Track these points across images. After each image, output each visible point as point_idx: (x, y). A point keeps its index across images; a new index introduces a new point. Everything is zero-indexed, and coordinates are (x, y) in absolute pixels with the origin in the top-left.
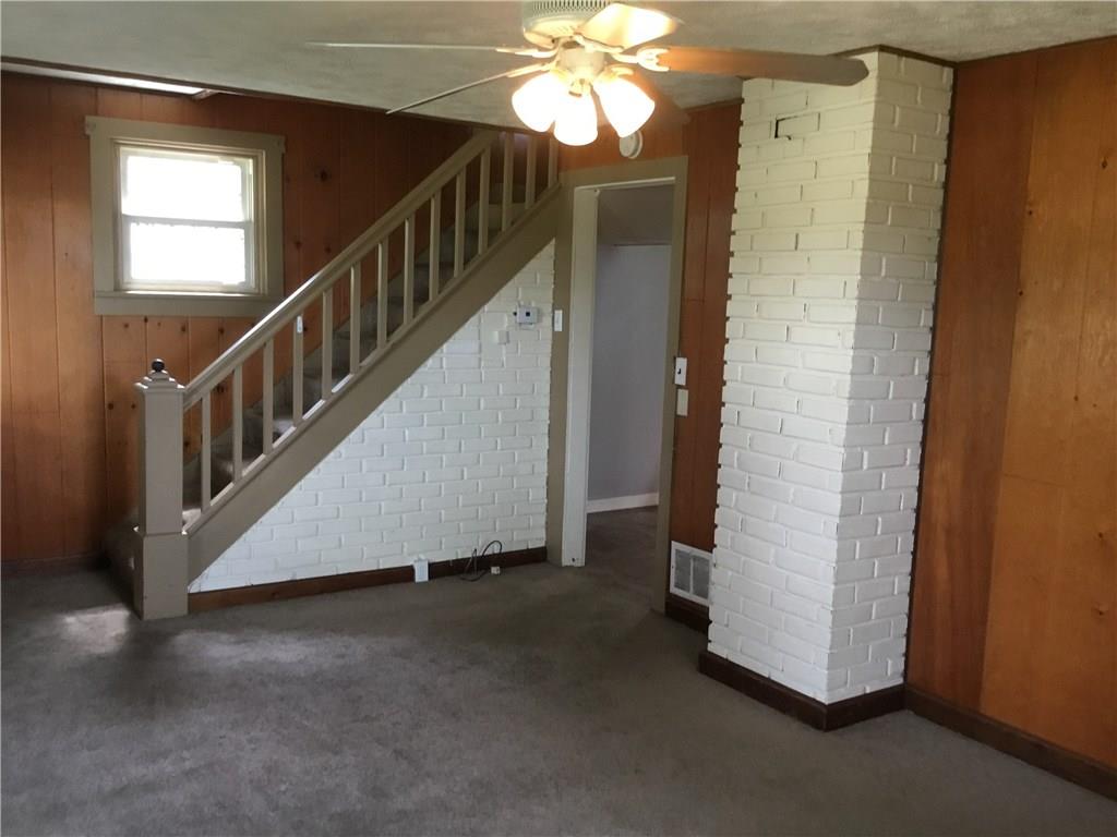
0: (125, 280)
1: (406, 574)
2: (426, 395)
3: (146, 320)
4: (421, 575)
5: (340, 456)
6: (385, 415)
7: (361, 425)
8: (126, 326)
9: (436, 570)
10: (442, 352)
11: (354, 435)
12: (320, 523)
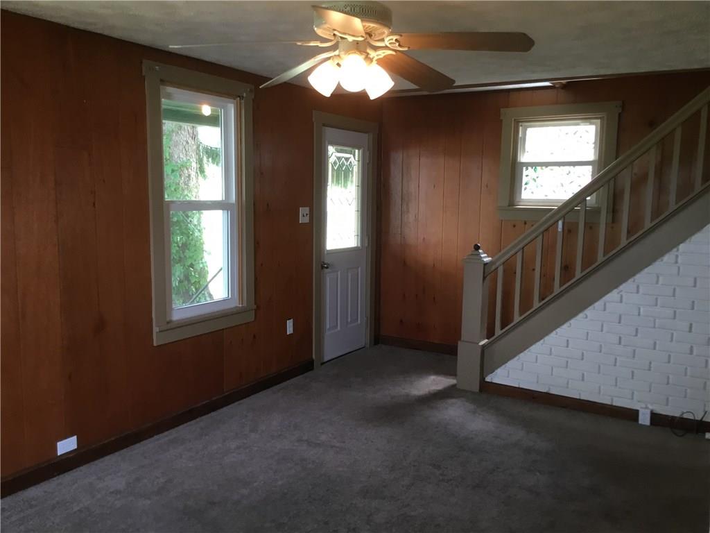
0: (517, 200)
1: (632, 415)
2: (660, 282)
3: (525, 223)
4: (644, 419)
5: (587, 317)
6: (624, 294)
7: (604, 298)
8: (514, 226)
9: (658, 419)
10: (678, 250)
11: (599, 304)
12: (570, 360)
